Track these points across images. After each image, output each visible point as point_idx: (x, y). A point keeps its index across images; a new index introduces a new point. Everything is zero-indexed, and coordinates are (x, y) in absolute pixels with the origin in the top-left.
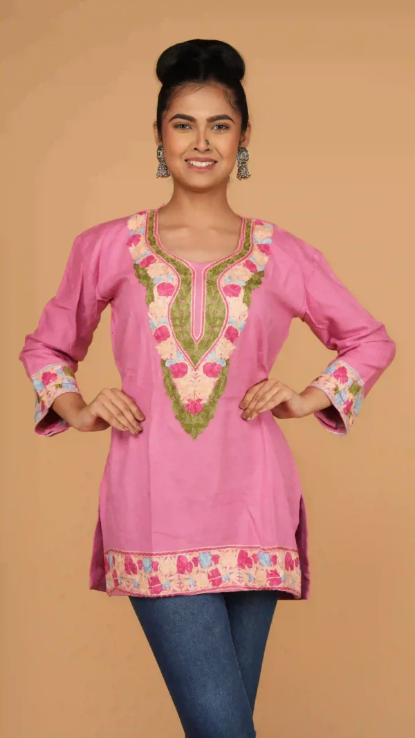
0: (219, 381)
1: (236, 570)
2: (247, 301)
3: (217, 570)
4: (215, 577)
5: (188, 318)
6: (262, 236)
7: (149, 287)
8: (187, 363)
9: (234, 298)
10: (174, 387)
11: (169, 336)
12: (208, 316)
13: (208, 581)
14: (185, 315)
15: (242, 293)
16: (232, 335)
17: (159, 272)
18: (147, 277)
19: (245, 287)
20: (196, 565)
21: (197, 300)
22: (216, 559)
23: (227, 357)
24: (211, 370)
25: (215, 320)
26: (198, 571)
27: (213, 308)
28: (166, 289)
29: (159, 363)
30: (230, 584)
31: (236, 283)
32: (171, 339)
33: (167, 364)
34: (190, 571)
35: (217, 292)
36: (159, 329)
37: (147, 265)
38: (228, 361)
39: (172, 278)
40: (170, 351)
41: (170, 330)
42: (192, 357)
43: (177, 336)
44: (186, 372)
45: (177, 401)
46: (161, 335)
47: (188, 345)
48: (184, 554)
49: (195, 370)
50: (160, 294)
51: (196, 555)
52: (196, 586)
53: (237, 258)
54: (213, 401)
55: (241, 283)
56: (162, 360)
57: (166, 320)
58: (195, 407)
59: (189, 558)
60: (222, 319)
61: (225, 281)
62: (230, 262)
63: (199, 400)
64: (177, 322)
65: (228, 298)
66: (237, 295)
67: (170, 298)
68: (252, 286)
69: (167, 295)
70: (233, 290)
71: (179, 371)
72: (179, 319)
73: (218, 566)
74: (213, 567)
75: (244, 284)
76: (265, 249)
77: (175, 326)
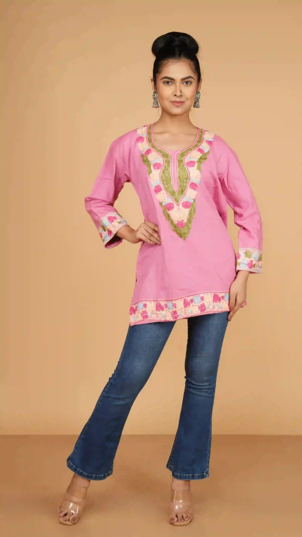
0: (191, 210)
1: (212, 304)
2: (199, 168)
3: (203, 304)
4: (202, 307)
5: (170, 179)
6: (208, 137)
7: (149, 166)
8: (174, 203)
9: (192, 168)
10: (169, 216)
11: (161, 190)
12: (179, 178)
13: (198, 309)
14: (168, 178)
15: (196, 165)
16: (194, 186)
17: (154, 158)
18: (148, 161)
19: (198, 162)
20: (192, 303)
21: (174, 170)
22: (202, 299)
23: (194, 198)
24: (186, 205)
25: (184, 180)
26: (193, 306)
27: (182, 173)
28: (157, 166)
29: (159, 204)
30: (209, 310)
31: (193, 160)
32: (163, 191)
33: (163, 204)
34: (189, 305)
35: (183, 165)
36: (156, 187)
37: (148, 154)
38: (194, 200)
39: (160, 160)
40: (163, 197)
41: (162, 187)
42: (176, 199)
43: (166, 189)
44: (173, 208)
45: (172, 222)
46: (158, 190)
47: (172, 194)
48: (186, 298)
49: (178, 205)
50: (155, 169)
51: (191, 297)
52: (192, 313)
53: (193, 147)
54: (189, 220)
55: (196, 160)
56: (160, 202)
57: (159, 181)
58: (181, 224)
59: (189, 299)
60: (187, 179)
61: (187, 159)
62: (190, 150)
63: (183, 221)
64: (165, 182)
65: (189, 168)
66: (193, 166)
67: (159, 170)
68: (202, 161)
69: (158, 168)
70: (191, 164)
71: (169, 207)
72: (165, 180)
73: (204, 302)
74: (202, 303)
75: (197, 160)
76: (210, 143)
77: (164, 184)
